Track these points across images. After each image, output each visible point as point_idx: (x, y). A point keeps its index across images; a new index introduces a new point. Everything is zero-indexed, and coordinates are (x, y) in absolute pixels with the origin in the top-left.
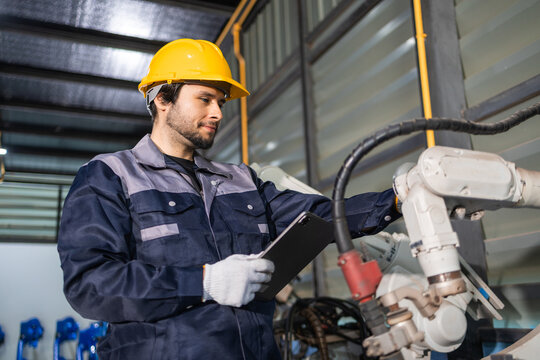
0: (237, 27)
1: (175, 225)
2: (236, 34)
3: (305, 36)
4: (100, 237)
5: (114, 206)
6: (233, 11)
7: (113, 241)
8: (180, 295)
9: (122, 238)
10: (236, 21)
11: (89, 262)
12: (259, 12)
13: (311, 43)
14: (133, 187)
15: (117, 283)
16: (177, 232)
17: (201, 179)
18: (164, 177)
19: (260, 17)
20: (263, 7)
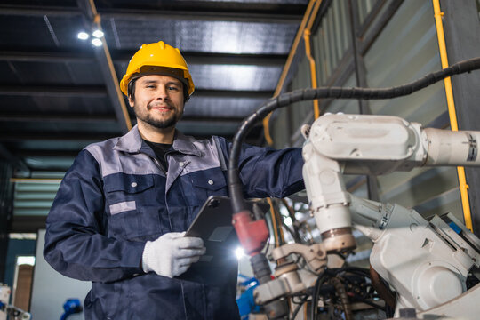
0: (307, 32)
1: (134, 202)
2: (307, 38)
3: (356, 31)
4: (75, 213)
5: (90, 188)
6: (301, 19)
7: (85, 216)
8: (122, 265)
9: (92, 214)
10: (306, 27)
11: (61, 234)
12: (323, 15)
13: (361, 37)
14: (107, 170)
15: (78, 251)
16: (134, 208)
17: (169, 162)
18: (135, 161)
19: (325, 21)
20: (326, 11)
